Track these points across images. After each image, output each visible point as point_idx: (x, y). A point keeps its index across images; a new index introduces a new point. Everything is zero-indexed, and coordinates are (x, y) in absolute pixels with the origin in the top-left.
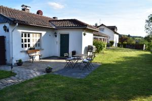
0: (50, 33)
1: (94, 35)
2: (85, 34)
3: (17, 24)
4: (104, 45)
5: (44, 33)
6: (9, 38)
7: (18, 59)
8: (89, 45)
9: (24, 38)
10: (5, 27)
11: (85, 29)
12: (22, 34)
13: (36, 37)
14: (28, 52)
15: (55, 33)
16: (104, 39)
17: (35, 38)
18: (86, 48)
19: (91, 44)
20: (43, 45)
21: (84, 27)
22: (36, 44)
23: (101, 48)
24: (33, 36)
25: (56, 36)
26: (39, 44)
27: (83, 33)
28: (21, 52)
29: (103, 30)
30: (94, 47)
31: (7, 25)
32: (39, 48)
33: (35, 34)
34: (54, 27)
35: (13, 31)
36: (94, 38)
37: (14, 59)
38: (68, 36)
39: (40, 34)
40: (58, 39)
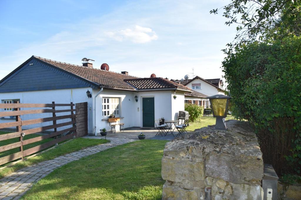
0: (130, 97)
1: (185, 96)
2: (175, 97)
3: (102, 89)
4: (200, 110)
5: (123, 97)
6: (92, 105)
7: (102, 128)
8: (181, 110)
9: (104, 104)
10: (88, 92)
11: (175, 90)
12: (105, 100)
13: (115, 102)
14: (110, 121)
15: (136, 97)
16: (200, 102)
17: (114, 104)
18: (176, 114)
19: (183, 109)
20: (123, 113)
21: (174, 89)
22: (115, 111)
23: (196, 115)
24: (112, 102)
25: (137, 101)
26: (118, 111)
27: (173, 95)
28: (102, 120)
29: (198, 86)
30: (187, 112)
31: (90, 90)
32: (118, 116)
33: (114, 99)
34: (135, 90)
35: (96, 97)
36: (186, 101)
37: (97, 128)
38: (152, 99)
39: (119, 98)
40: (139, 104)
